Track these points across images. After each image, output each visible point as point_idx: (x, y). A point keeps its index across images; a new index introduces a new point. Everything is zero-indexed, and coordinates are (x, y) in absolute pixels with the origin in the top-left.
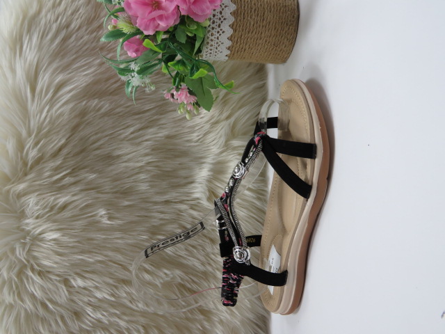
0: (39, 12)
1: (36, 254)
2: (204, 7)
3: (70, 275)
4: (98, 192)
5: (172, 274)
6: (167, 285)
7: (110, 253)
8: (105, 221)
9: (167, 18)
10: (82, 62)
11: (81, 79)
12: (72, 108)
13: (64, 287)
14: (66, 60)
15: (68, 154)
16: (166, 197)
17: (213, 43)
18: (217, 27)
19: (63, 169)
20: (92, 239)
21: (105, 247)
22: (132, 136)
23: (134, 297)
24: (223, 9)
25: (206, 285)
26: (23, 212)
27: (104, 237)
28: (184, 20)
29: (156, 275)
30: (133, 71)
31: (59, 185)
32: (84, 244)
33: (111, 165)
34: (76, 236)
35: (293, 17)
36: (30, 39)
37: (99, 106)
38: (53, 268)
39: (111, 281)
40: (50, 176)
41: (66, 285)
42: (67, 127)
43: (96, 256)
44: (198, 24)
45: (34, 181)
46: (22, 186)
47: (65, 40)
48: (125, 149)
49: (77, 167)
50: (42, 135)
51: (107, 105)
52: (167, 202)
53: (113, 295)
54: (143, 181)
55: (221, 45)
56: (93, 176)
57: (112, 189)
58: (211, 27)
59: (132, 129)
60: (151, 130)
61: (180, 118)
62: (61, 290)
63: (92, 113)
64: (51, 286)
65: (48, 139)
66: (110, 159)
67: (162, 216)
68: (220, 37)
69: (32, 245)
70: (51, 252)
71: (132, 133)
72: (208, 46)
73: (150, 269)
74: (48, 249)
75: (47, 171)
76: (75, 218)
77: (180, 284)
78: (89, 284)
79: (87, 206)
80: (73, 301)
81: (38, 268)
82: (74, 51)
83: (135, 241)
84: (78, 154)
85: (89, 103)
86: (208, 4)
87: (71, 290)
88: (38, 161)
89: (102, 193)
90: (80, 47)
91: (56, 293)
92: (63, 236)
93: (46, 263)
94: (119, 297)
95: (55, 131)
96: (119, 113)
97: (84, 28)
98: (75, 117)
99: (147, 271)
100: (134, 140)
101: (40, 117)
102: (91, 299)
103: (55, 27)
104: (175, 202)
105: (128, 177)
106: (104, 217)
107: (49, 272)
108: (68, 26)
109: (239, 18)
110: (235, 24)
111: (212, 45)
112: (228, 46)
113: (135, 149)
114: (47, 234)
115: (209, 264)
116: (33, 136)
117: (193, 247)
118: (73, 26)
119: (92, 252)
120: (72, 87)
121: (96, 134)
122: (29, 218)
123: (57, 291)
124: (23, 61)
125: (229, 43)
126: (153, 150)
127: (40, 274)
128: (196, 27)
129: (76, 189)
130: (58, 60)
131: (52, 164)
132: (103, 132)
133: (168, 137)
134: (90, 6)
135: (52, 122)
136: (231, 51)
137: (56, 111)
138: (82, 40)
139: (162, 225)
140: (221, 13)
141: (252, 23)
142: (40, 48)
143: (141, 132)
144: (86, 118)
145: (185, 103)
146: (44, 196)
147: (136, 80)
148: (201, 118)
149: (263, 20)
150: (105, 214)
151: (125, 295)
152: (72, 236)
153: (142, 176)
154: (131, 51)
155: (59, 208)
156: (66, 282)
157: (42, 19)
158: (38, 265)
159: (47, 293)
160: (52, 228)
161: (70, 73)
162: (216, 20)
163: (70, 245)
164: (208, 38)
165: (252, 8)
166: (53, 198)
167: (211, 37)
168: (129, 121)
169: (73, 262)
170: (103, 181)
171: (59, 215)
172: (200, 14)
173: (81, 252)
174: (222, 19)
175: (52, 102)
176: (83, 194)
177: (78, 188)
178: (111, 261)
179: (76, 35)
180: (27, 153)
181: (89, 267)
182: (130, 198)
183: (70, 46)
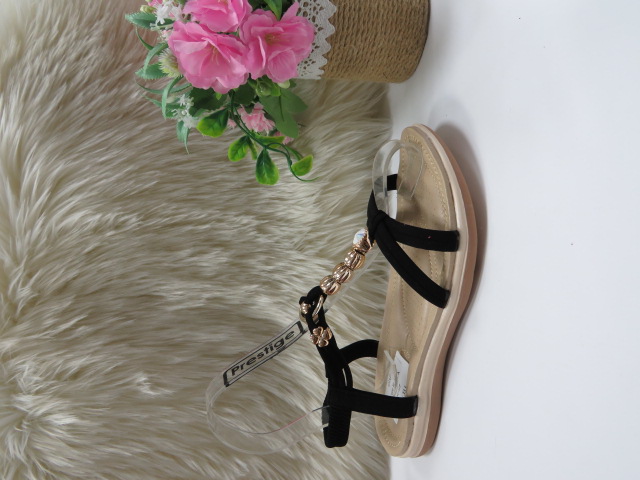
0: (20, 55)
1: (38, 447)
3: (95, 477)
4: (132, 346)
5: (250, 467)
7: (155, 440)
8: (146, 391)
10: (95, 140)
15: (81, 290)
19: (76, 312)
20: (126, 420)
21: (147, 431)
26: (14, 383)
27: (145, 416)
29: (225, 468)
31: (68, 338)
32: (114, 429)
34: (101, 418)
36: (7, 101)
38: (68, 468)
40: (54, 326)
43: (133, 446)
45: (29, 335)
46: (9, 344)
47: (65, 102)
50: (36, 262)
69: (32, 434)
70: (63, 444)
73: (214, 460)
74: (57, 439)
75: (48, 318)
76: (97, 389)
79: (117, 369)
81: (44, 470)
82: (81, 121)
88: (32, 303)
90: (90, 115)
92: (83, 418)
93: (55, 461)
97: (98, 81)
99: (212, 464)
101: (31, 236)
103: (47, 81)
106: (143, 386)
108: (69, 79)
114: (55, 416)
116: (22, 265)
118: (78, 78)
119: (128, 440)
122: (24, 394)
129: (96, 343)
130: (54, 137)
131: (56, 307)
134: (107, 45)
135: (53, 240)
137: (57, 225)
138: (93, 103)
142: (23, 118)
150: (145, 382)
152: (95, 418)
157: (25, 66)
158: (43, 465)
160: (62, 408)
161: (75, 159)
163: (94, 432)
169: (97, 458)
171: (72, 386)
173: (110, 441)
175: (48, 209)
176: (109, 350)
178: (159, 452)
179: (84, 94)
180: (14, 290)
181: (125, 463)
182: (182, 352)
183: (75, 112)
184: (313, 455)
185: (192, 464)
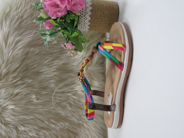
0: (10, 11)
1: (3, 115)
2: (77, 7)
3: (18, 125)
4: (33, 88)
5: (64, 124)
6: (62, 130)
7: (37, 115)
8: (35, 101)
9: (61, 12)
10: (28, 32)
11: (27, 39)
12: (22, 51)
13: (15, 131)
14: (21, 31)
15: (20, 71)
16: (63, 90)
17: (82, 23)
18: (84, 16)
19: (18, 77)
20: (29, 109)
21: (34, 112)
22: (48, 63)
23: (47, 135)
24: (86, 9)
25: (79, 130)
27: (34, 108)
28: (69, 13)
29: (57, 125)
30: (47, 34)
31: (15, 84)
32: (25, 111)
33: (39, 76)
34: (21, 107)
35: (117, 12)
36: (6, 22)
37: (34, 51)
38: (11, 122)
39: (36, 128)
40: (12, 81)
41: (16, 130)
42: (20, 59)
43: (30, 116)
44: (75, 14)
45: (4, 83)
47: (21, 23)
48: (45, 69)
49: (24, 77)
50: (8, 63)
51: (38, 50)
52: (63, 92)
53: (37, 134)
54: (52, 83)
55: (86, 24)
56: (30, 81)
57: (38, 86)
58: (81, 16)
59: (48, 61)
60: (56, 61)
61: (69, 56)
62: (14, 132)
63: (31, 54)
64: (9, 130)
65: (11, 65)
66: (38, 73)
67: (60, 98)
68: (85, 21)
69: (2, 111)
70: (10, 114)
71: (48, 62)
72: (80, 25)
73: (54, 122)
74: (9, 113)
75: (10, 79)
76: (21, 99)
77: (67, 129)
78: (27, 129)
79: (27, 94)
80: (19, 137)
81: (4, 122)
82: (24, 27)
83: (48, 110)
84: (24, 71)
85: (30, 50)
86: (79, 6)
87: (18, 132)
88: (7, 74)
89: (34, 88)
90: (27, 26)
91: (11, 133)
92: (15, 107)
93: (8, 119)
94: (40, 135)
95: (14, 61)
96: (43, 53)
97: (29, 18)
98: (24, 55)
99: (53, 123)
100: (49, 65)
101: (8, 55)
102: (27, 136)
103: (16, 17)
104: (66, 92)
105: (45, 81)
106: (34, 99)
107: (9, 124)
108: (22, 17)
109: (93, 13)
110: (92, 15)
111: (82, 24)
112: (88, 25)
113: (49, 69)
114: (9, 106)
115: (81, 120)
116: (5, 63)
117: (74, 112)
118: (24, 17)
119: (29, 114)
120: (23, 42)
121: (32, 62)
122: (1, 99)
123: (12, 132)
124: (2, 32)
125: (89, 23)
126: (57, 69)
127: (5, 124)
128: (74, 16)
130: (17, 32)
131: (13, 75)
132: (35, 62)
133: (64, 64)
135: (13, 57)
136: (90, 27)
137: (15, 53)
138: (28, 23)
139: (60, 102)
140: (85, 10)
141: (99, 15)
142: (10, 26)
143: (52, 62)
144: (28, 56)
145: (70, 49)
146: (8, 89)
147: (48, 39)
148: (78, 56)
149: (104, 14)
150: (35, 98)
151: (42, 134)
152: (20, 107)
153: (52, 81)
154: (47, 26)
155: (15, 95)
156: (16, 128)
157: (11, 14)
158: (4, 121)
159: (7, 133)
160: (11, 104)
161: (22, 37)
162: (83, 14)
163: (19, 111)
164: (80, 21)
165: (98, 9)
166: (12, 90)
167: (81, 21)
168: (47, 57)
169: (19, 119)
170: (35, 83)
171: (15, 98)
172: (76, 10)
173: (24, 115)
174: (86, 13)
175: (14, 49)
176: (26, 89)
177: (24, 86)
178: (37, 119)
179: (26, 21)
180: (2, 70)
181: (27, 121)
182: (46, 91)
183: (23, 25)
184: (84, 122)
185: (47, 123)
